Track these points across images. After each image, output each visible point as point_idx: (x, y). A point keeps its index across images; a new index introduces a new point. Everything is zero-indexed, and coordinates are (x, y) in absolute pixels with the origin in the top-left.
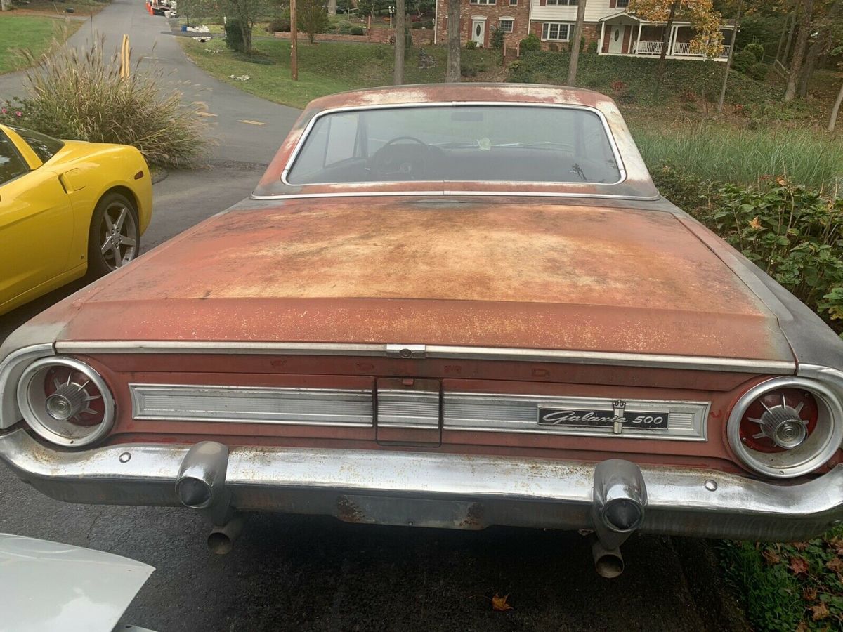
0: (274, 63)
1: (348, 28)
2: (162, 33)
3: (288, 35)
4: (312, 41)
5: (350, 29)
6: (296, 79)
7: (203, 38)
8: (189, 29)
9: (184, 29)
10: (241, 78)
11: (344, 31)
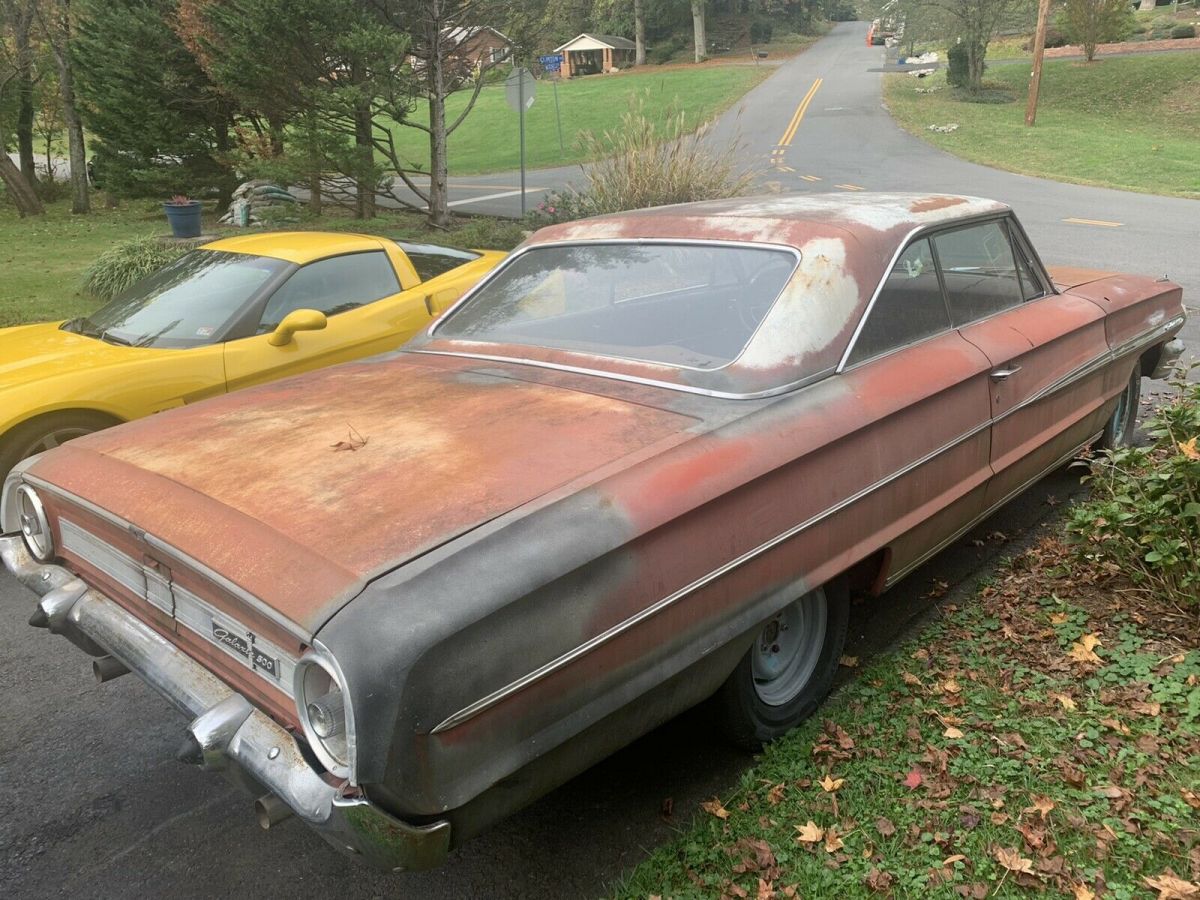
0: (1012, 100)
1: (1169, 27)
2: (869, 71)
3: (1058, 51)
4: (1090, 59)
5: (1171, 30)
6: (1033, 123)
7: (923, 71)
8: (909, 60)
9: (902, 62)
10: (945, 128)
11: (1158, 34)
